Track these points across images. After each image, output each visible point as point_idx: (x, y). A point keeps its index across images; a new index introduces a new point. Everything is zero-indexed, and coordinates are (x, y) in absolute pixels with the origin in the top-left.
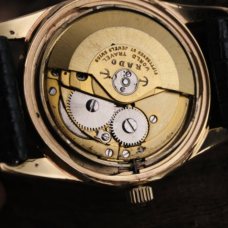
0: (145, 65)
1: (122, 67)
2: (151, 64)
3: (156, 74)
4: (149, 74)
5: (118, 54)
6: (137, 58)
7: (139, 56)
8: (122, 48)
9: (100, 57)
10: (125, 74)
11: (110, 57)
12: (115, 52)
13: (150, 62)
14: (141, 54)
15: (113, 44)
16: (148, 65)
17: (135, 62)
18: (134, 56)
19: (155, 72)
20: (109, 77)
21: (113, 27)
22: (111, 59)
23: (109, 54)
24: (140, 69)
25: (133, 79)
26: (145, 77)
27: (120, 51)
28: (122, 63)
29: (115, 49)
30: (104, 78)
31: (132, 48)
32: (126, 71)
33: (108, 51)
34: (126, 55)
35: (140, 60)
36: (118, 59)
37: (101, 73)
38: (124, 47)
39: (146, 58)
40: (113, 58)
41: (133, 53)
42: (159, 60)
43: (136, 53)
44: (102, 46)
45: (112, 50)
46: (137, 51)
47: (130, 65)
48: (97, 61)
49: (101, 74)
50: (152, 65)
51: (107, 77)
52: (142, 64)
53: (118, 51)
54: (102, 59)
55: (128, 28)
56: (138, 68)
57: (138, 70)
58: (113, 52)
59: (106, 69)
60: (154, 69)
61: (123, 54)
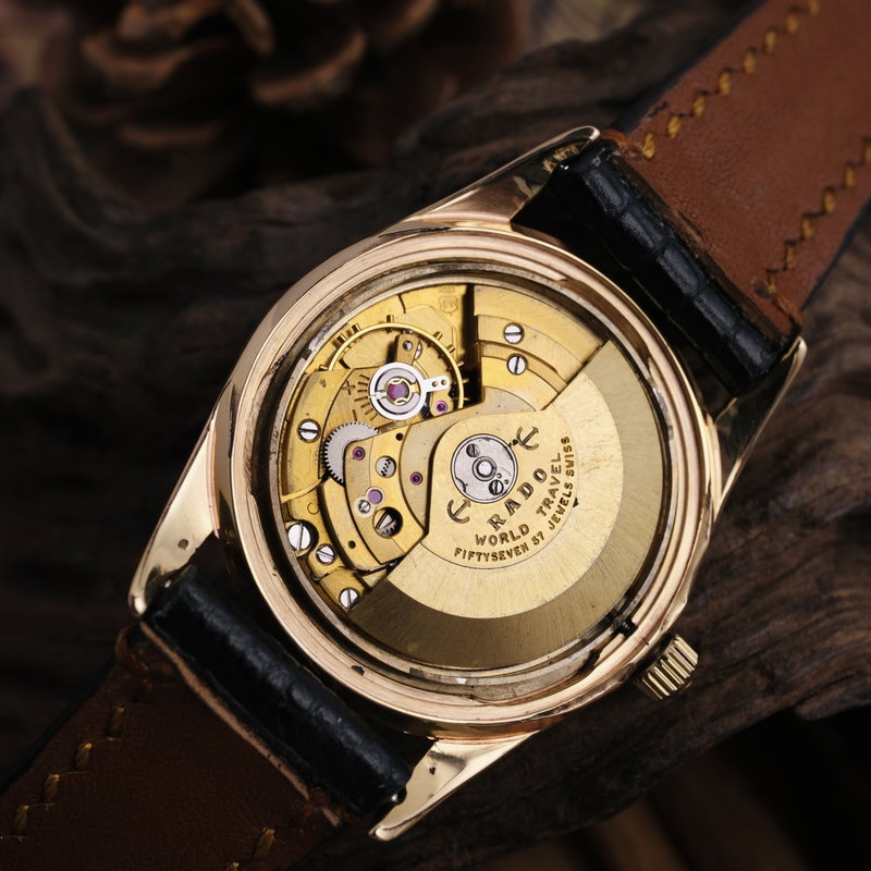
0: (493, 540)
1: (518, 485)
2: (487, 555)
3: (458, 551)
4: (465, 535)
5: (551, 499)
6: (517, 533)
7: (518, 543)
8: (558, 516)
9: (569, 453)
10: (502, 480)
11: (556, 476)
12: (559, 495)
13: (490, 558)
14: (520, 550)
15: (576, 504)
16: (487, 548)
17: (512, 524)
18: (524, 530)
19: (462, 553)
20: (515, 442)
21: (612, 532)
22: (549, 474)
23: (562, 477)
24: (491, 521)
25: (480, 490)
26: (468, 519)
27: (554, 507)
28: (527, 491)
29: (566, 498)
30: (520, 430)
31: (543, 539)
32: (506, 487)
33: (570, 480)
34: (538, 512)
35: (509, 538)
36: (541, 491)
37: (535, 431)
38: (558, 521)
39: (506, 555)
40: (549, 479)
41: (533, 533)
42: (480, 583)
43: (527, 539)
44: (587, 475)
45: (567, 491)
46: (530, 544)
47: (512, 506)
48: (565, 441)
49: (535, 429)
50: (482, 556)
51: (519, 437)
52: (497, 534)
53: (557, 501)
54: (563, 454)
55: (590, 564)
56: (495, 520)
57: (490, 517)
58: (562, 490)
59: (537, 446)
60: (472, 554)
61: (544, 509)
